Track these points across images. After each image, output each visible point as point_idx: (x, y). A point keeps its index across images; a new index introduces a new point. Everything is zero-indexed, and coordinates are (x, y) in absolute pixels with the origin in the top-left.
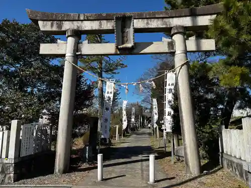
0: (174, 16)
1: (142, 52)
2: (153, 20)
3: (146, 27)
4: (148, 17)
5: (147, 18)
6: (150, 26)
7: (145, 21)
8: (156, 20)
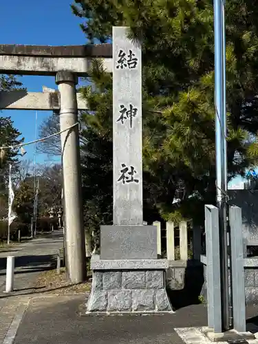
0: (60, 54)
1: (10, 107)
2: (27, 58)
3: (17, 69)
4: (20, 53)
5: (19, 55)
6: (22, 68)
7: (16, 59)
8: (32, 59)
